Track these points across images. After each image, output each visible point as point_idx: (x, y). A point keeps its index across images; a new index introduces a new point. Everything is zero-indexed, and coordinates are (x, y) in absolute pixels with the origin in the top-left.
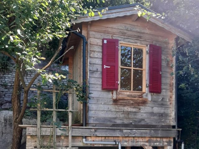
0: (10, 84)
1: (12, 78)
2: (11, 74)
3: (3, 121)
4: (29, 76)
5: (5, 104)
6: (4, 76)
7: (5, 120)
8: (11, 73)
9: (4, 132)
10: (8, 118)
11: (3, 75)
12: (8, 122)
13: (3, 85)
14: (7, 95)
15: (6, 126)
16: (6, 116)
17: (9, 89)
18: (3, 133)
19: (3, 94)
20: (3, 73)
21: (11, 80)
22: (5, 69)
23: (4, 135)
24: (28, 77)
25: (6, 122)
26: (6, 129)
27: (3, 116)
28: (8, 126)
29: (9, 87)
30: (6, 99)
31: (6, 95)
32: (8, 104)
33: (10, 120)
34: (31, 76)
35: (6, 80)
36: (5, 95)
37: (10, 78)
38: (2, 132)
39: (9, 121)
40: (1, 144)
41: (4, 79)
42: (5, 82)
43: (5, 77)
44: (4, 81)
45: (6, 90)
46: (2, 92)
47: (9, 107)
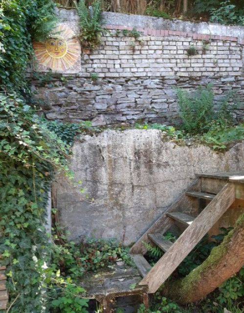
0: (102, 75)
1: (105, 61)
2: (103, 52)
3: (132, 157)
4: (138, 52)
5: (97, 118)
6: (91, 57)
7: (137, 153)
8: (103, 49)
9: (135, 184)
10: (143, 147)
11: (89, 55)
12: (143, 159)
13: (89, 78)
14: (100, 97)
15: (138, 168)
16: (137, 145)
17: (101, 86)
18: (133, 187)
19: (92, 96)
20: (88, 52)
21: (105, 65)
22: (92, 40)
23: (137, 191)
24: (135, 57)
25: (139, 158)
26: (139, 175)
27: (131, 143)
28: (143, 169)
29: (100, 80)
30: (98, 106)
31: (97, 97)
32: (102, 117)
33: (146, 151)
34: (141, 53)
35: (95, 66)
36: (94, 98)
37: (102, 61)
38: (132, 183)
39: (145, 156)
40: (133, 214)
41: (90, 65)
42: (94, 72)
43: (92, 60)
44: (91, 70)
45: (97, 88)
46: (90, 91)
47: (105, 123)
